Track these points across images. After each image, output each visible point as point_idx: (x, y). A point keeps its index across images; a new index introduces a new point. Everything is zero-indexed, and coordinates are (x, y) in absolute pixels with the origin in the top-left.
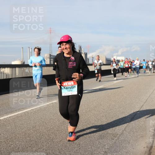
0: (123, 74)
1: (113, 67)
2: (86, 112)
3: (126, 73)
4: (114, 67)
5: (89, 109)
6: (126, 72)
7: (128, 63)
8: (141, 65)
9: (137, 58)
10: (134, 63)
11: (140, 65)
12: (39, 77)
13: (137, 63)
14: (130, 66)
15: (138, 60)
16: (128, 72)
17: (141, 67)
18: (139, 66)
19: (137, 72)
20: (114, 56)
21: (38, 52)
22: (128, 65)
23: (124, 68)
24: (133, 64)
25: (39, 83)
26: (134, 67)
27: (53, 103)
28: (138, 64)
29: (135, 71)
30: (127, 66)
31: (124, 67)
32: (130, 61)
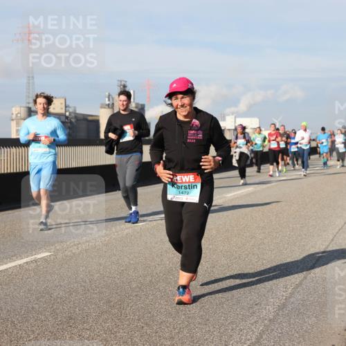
0: (259, 171)
1: (237, 147)
2: (140, 288)
3: (271, 167)
4: (240, 147)
5: (148, 279)
6: (272, 164)
7: (277, 137)
8: (314, 144)
9: (304, 123)
10: (294, 138)
11: (309, 143)
12: (47, 173)
13: (303, 139)
14: (282, 145)
15: (305, 130)
16: (278, 164)
17: (314, 151)
18: (308, 147)
19: (303, 162)
20: (229, 115)
21: (45, 106)
22: (278, 143)
23: (266, 153)
24: (293, 141)
25: (46, 190)
26: (294, 149)
27: (36, 261)
28: (306, 141)
29: (297, 160)
30: (274, 145)
31: (266, 150)
32: (285, 133)
